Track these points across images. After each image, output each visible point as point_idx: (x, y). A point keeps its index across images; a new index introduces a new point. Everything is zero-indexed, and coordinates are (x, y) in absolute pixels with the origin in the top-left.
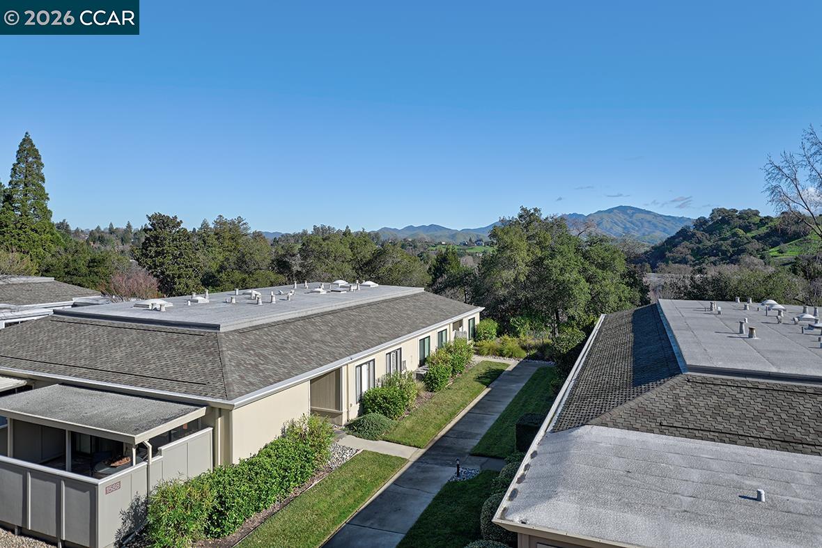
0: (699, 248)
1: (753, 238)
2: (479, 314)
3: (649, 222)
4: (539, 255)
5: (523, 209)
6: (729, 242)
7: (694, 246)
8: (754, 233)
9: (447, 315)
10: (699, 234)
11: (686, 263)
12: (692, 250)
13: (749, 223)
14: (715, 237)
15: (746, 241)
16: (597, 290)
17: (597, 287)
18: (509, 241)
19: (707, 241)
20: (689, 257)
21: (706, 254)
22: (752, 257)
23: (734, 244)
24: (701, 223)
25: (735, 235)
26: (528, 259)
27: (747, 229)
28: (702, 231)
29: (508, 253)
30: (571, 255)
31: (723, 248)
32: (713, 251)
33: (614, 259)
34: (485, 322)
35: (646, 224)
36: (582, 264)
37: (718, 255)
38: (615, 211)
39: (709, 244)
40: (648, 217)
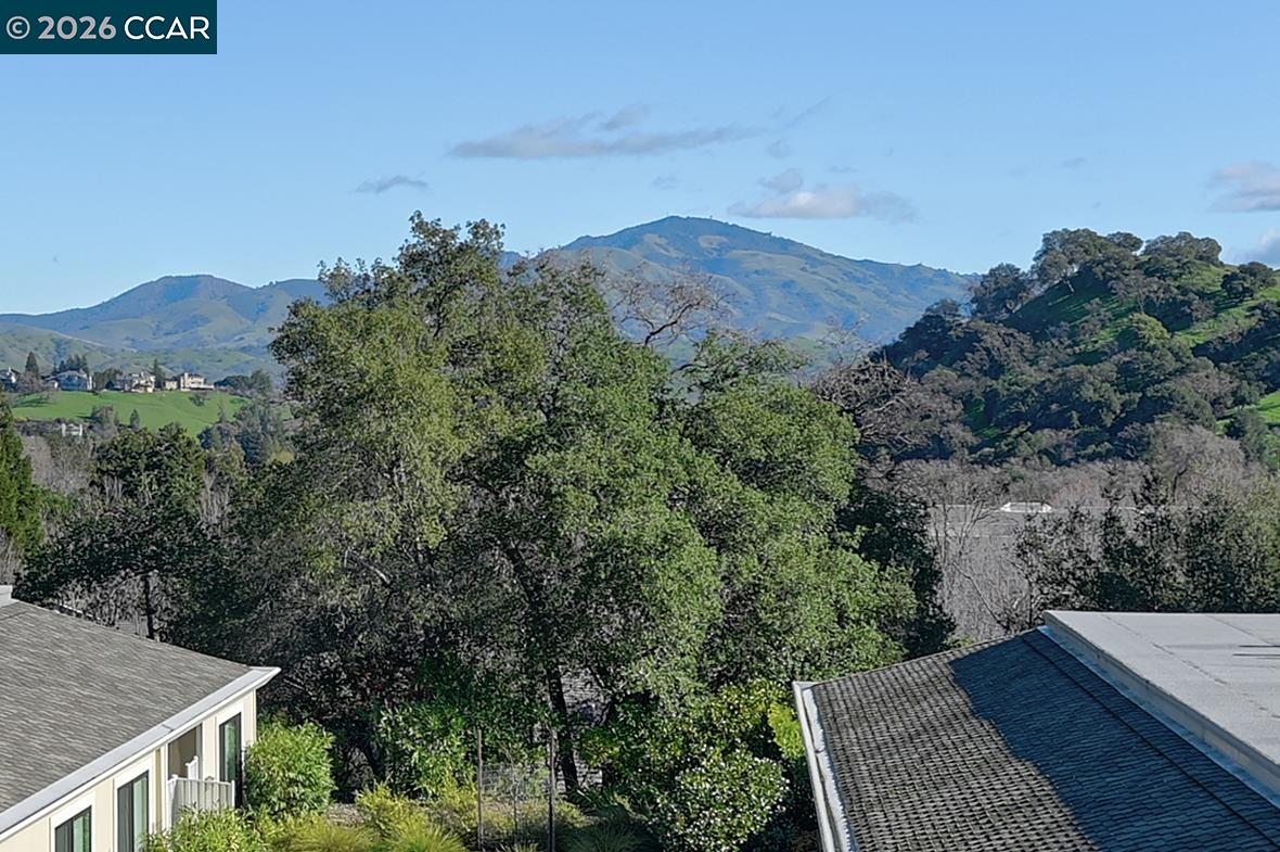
0: (995, 393)
1: (1198, 350)
2: (252, 697)
3: (788, 285)
4: (502, 431)
5: (420, 227)
6: (1108, 367)
7: (976, 385)
8: (1203, 332)
9: (141, 710)
10: (993, 337)
11: (944, 454)
12: (968, 401)
13: (1184, 290)
14: (1055, 348)
15: (1171, 364)
16: (747, 577)
17: (749, 567)
18: (376, 369)
19: (1026, 367)
20: (959, 433)
21: (1018, 418)
22: (1197, 428)
23: (1127, 378)
24: (999, 290)
25: (1129, 338)
26: (457, 448)
27: (1175, 316)
28: (1006, 323)
29: (372, 422)
30: (637, 427)
31: (1088, 393)
32: (1046, 407)
33: (809, 445)
34: (283, 737)
35: (774, 296)
36: (688, 466)
37: (1067, 424)
38: (650, 238)
39: (1032, 376)
40: (787, 267)
